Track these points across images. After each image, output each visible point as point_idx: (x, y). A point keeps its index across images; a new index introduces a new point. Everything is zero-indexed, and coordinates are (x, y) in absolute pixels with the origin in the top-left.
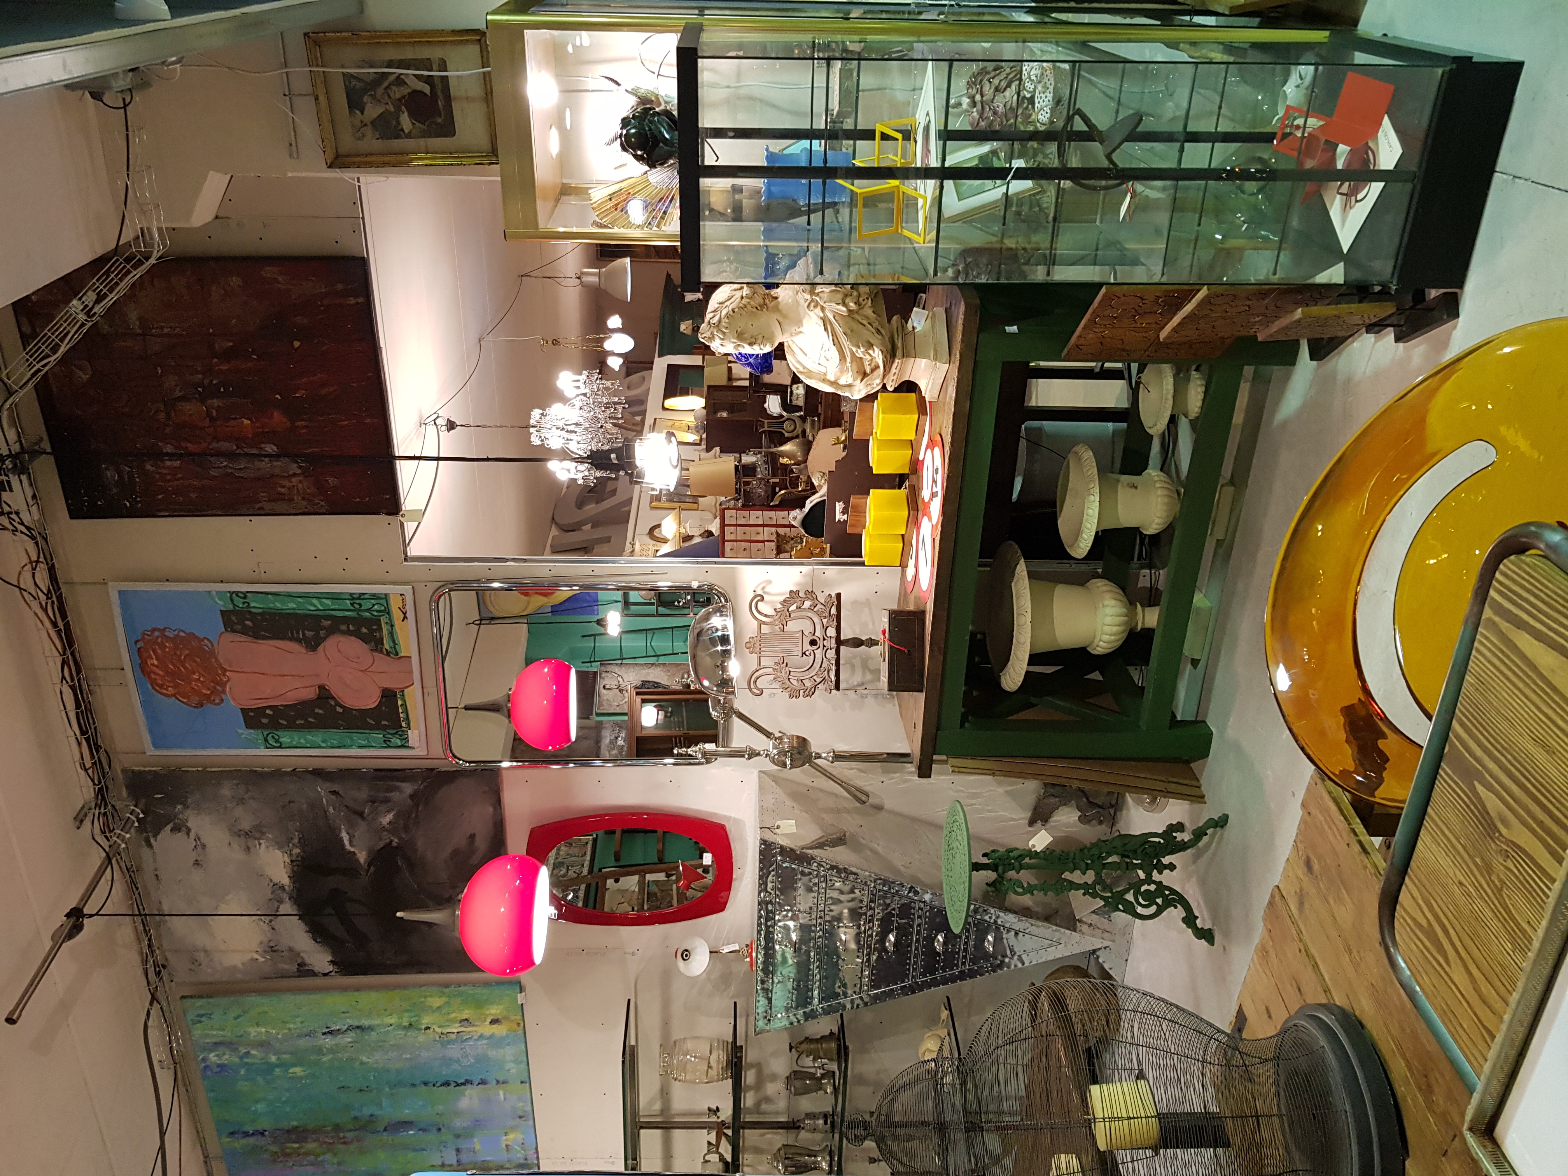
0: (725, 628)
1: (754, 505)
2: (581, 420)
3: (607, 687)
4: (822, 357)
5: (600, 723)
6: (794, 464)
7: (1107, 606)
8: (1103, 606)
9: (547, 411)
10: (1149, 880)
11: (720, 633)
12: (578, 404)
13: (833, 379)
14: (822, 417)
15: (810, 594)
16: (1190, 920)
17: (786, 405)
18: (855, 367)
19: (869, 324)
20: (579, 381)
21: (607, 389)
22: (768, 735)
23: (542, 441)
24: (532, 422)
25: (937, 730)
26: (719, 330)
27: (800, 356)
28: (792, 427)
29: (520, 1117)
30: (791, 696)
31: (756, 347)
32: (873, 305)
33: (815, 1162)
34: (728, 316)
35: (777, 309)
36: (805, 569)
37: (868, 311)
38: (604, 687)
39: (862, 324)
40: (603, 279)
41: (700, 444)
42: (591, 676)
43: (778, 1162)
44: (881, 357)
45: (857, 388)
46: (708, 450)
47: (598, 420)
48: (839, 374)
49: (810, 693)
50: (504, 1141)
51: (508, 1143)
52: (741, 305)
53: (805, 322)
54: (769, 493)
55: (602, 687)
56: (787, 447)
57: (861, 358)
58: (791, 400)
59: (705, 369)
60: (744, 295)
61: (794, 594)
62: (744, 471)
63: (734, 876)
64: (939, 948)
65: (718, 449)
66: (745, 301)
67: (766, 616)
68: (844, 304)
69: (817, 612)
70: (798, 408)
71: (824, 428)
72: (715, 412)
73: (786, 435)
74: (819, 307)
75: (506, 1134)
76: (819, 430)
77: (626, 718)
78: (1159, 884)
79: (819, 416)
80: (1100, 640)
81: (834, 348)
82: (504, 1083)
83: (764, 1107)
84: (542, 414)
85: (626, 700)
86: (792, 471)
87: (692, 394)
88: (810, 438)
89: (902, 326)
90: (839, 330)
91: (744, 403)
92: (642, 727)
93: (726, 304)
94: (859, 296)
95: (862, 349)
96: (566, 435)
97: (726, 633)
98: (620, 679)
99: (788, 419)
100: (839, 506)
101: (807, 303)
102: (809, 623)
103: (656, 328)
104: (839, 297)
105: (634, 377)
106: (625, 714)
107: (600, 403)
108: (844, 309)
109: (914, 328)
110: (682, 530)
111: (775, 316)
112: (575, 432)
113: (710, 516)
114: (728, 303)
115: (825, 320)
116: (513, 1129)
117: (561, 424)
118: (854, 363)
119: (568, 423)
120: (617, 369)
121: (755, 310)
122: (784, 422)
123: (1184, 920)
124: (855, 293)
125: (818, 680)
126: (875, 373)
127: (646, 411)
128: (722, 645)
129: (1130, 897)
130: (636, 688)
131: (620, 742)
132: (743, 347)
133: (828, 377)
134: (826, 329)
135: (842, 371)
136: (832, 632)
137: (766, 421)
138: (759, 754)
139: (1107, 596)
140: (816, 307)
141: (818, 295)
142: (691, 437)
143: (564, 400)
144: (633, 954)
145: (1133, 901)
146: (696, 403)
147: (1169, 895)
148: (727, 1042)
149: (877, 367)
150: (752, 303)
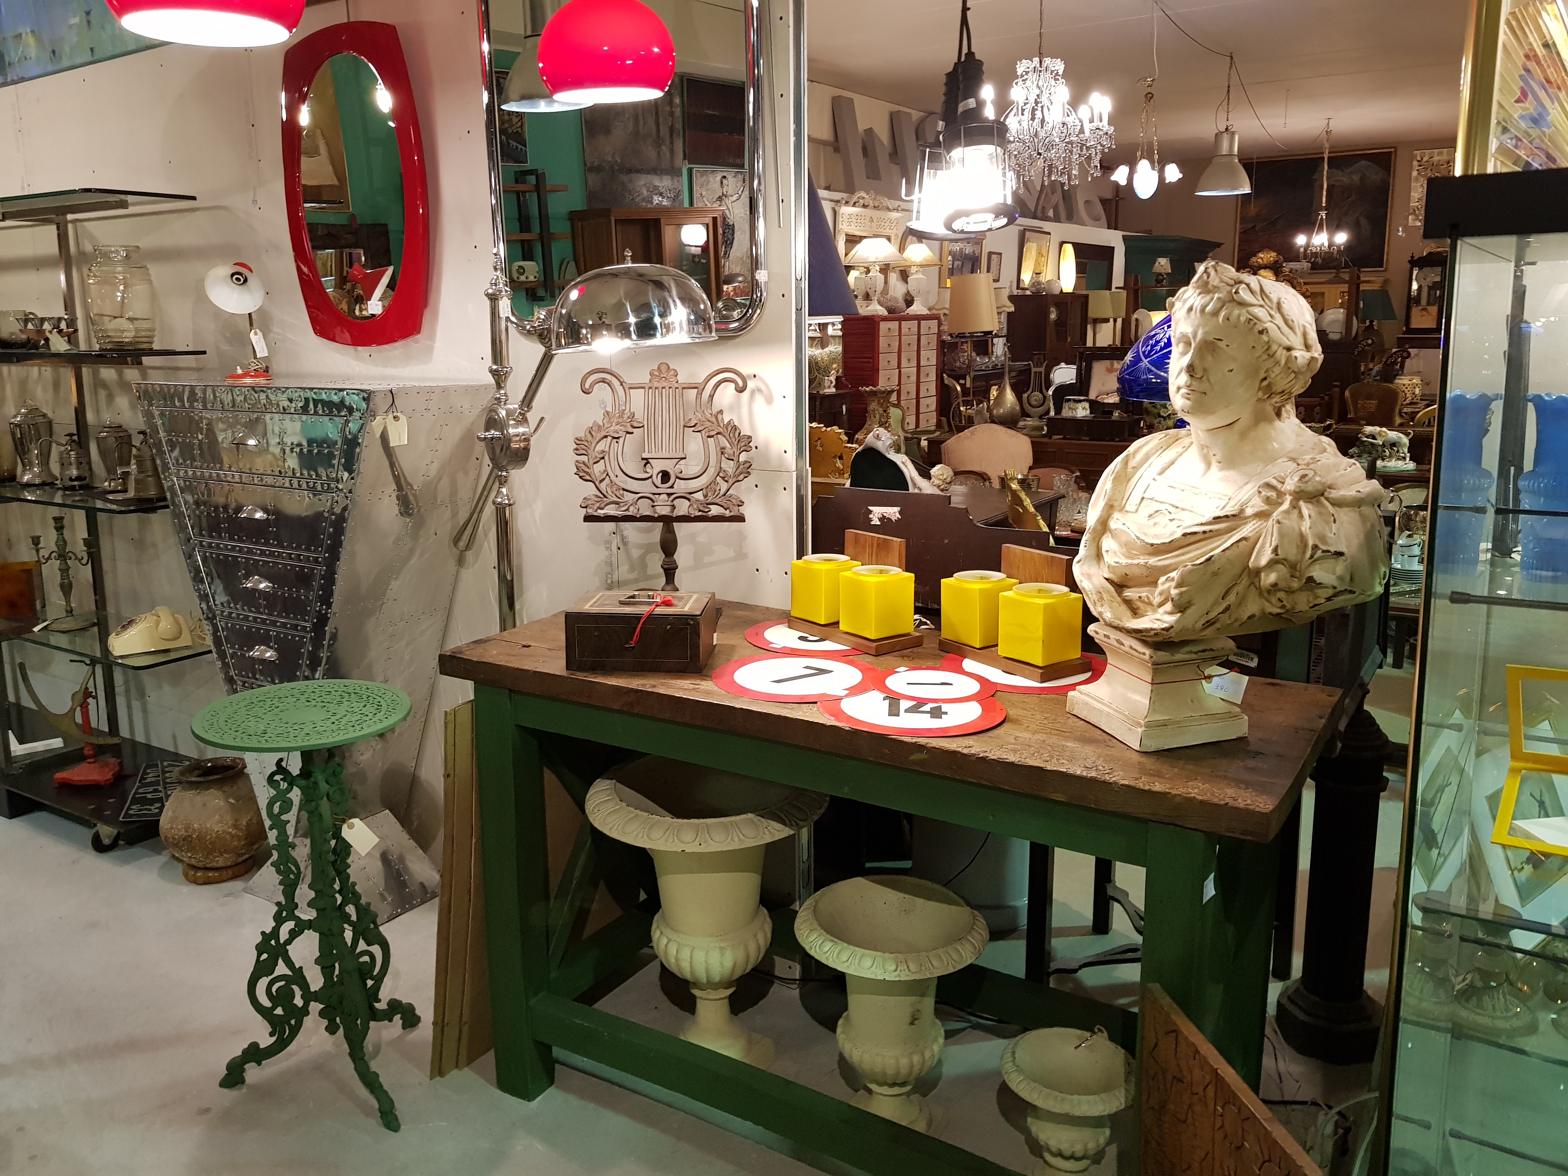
0: (668, 328)
1: (944, 354)
2: (1048, 127)
3: (725, 181)
4: (1156, 506)
5: (679, 173)
6: (988, 407)
7: (722, 955)
8: (722, 949)
9: (1061, 80)
10: (309, 997)
11: (657, 320)
12: (1071, 120)
13: (1113, 524)
14: (1045, 440)
15: (746, 470)
16: (255, 1054)
17: (1063, 391)
18: (1137, 571)
19: (1228, 608)
20: (1101, 121)
21: (1089, 158)
22: (528, 400)
23: (1022, 76)
24: (1047, 61)
25: (510, 690)
26: (1222, 304)
27: (1158, 462)
28: (1034, 403)
29: (54, 52)
30: (578, 441)
31: (1184, 378)
32: (1265, 615)
33: (31, 465)
34: (1253, 320)
35: (1259, 418)
36: (791, 457)
37: (1253, 607)
38: (724, 177)
39: (1227, 593)
40: (1224, 160)
41: (1018, 288)
42: (738, 161)
43: (26, 415)
44: (1157, 625)
45: (1093, 570)
46: (1012, 298)
47: (1048, 150)
48: (1124, 539)
49: (583, 474)
50: (25, 30)
51: (24, 35)
52: (1274, 347)
53: (1231, 474)
54: (959, 372)
55: (725, 174)
56: (1010, 396)
57: (1155, 584)
58: (1069, 400)
59: (1108, 292)
60: (1295, 353)
61: (745, 443)
62: (982, 343)
63: (360, 348)
64: (256, 653)
65: (1012, 309)
66: (1282, 354)
67: (712, 396)
68: (1272, 564)
69: (714, 482)
70: (1058, 410)
71: (1032, 442)
72: (1057, 305)
73: (1025, 396)
74: (1266, 507)
75: (33, 32)
76: (1030, 436)
77: (686, 204)
78: (304, 1011)
79: (1049, 435)
80: (669, 940)
81: (1178, 534)
82: (89, 22)
83: (102, 394)
84: (1057, 74)
85: (709, 205)
86: (980, 402)
87: (1077, 277)
88: (1021, 424)
89: (1214, 658)
90: (1218, 547)
91: (1067, 339)
92: (679, 226)
93: (1278, 316)
94: (1290, 591)
95: (1174, 592)
96: (1028, 107)
97: (658, 335)
98: (735, 197)
99: (1045, 397)
100: (893, 512)
101: (1274, 482)
102: (694, 470)
103: (1156, 233)
104: (1291, 552)
105: (1099, 209)
106: (691, 203)
107: (1071, 152)
108: (1263, 562)
109: (1209, 678)
110: (913, 269)
111: (1246, 416)
112: (1033, 119)
113: (932, 302)
114: (1279, 320)
115: (1235, 519)
116: (39, 41)
117: (1044, 99)
118: (1145, 572)
119: (1045, 109)
120: (1113, 178)
121: (1263, 375)
122: (1041, 392)
123: (254, 1046)
124: (1295, 584)
125: (603, 486)
126: (1124, 609)
127: (1060, 222)
128: (636, 324)
129: (281, 969)
130: (724, 218)
131: (657, 199)
132: (1184, 353)
133: (1116, 515)
134: (1217, 519)
135: (1129, 547)
136: (683, 507)
137: (1042, 369)
138: (499, 386)
139: (740, 955)
140: (1268, 500)
141: (1294, 506)
142: (1027, 277)
143: (1075, 102)
144: (255, 201)
145: (276, 974)
146: (1068, 282)
147: (290, 1025)
148: (151, 343)
149: (1135, 612)
150: (1277, 370)
